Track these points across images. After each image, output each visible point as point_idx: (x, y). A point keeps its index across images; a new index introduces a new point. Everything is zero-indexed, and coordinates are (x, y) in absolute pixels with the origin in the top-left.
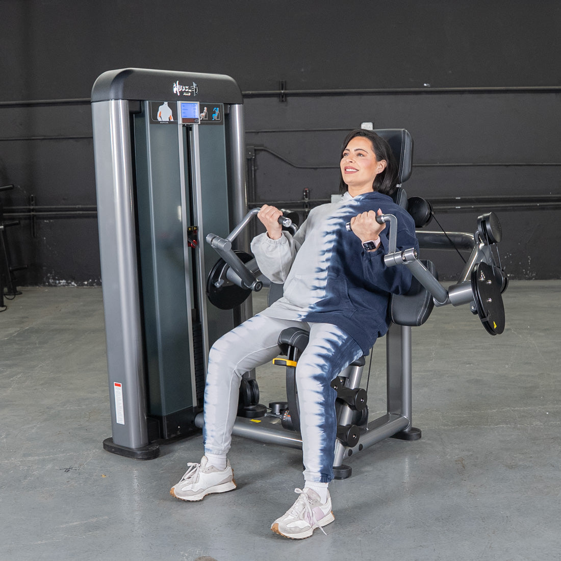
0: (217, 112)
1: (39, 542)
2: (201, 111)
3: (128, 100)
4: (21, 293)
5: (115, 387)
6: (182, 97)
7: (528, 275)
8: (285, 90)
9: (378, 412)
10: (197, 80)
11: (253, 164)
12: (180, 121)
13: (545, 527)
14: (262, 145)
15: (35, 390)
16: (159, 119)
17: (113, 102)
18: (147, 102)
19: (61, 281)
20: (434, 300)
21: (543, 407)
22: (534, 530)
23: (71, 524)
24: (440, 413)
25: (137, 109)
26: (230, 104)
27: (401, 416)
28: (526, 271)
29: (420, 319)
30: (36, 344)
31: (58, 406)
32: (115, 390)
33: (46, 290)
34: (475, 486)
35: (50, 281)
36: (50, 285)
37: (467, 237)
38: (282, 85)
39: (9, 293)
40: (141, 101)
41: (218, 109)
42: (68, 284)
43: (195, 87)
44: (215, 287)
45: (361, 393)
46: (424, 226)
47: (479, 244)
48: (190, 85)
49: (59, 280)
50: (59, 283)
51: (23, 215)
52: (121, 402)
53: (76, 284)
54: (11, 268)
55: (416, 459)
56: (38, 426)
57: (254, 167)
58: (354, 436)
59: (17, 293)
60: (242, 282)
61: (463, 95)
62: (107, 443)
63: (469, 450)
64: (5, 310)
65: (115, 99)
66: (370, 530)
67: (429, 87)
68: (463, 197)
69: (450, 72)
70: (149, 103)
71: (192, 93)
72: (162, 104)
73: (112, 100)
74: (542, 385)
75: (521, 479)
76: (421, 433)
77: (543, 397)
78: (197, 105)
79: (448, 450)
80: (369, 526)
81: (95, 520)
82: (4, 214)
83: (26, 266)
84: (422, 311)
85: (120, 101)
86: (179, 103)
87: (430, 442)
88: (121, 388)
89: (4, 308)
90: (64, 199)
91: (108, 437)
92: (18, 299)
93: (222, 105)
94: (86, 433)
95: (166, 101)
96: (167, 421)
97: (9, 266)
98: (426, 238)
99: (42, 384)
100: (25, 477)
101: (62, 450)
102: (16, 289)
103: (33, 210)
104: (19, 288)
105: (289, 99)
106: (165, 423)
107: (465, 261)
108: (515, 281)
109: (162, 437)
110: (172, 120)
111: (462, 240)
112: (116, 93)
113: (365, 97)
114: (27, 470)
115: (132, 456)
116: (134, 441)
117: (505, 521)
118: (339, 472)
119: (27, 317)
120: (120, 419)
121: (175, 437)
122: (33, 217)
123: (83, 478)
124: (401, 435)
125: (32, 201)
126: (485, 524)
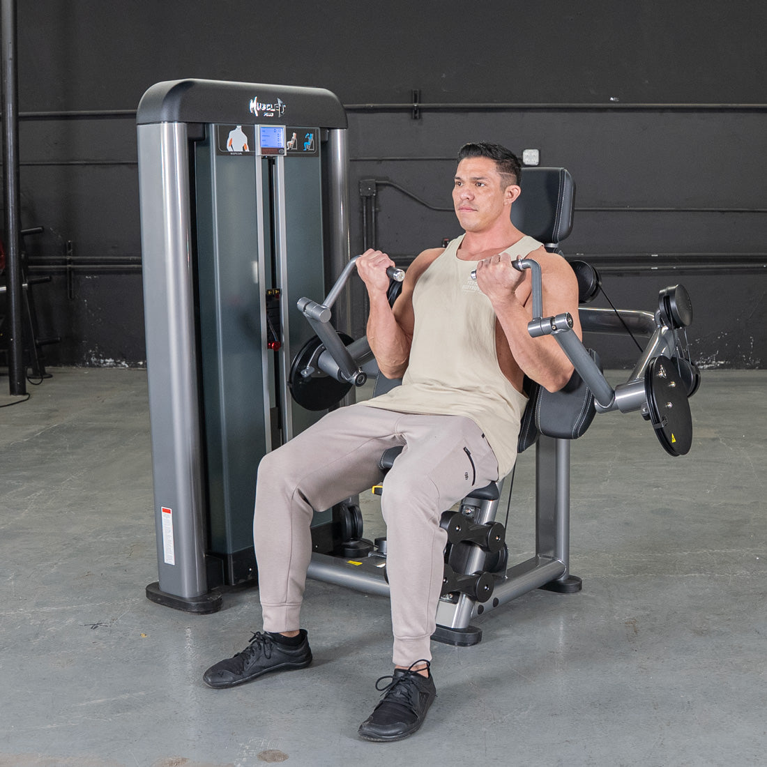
0: (311, 139)
1: (49, 726)
2: (289, 138)
3: (186, 122)
4: (51, 376)
5: (163, 513)
6: (262, 119)
7: (750, 362)
8: (420, 103)
9: (526, 553)
10: (284, 96)
11: (373, 204)
12: (258, 152)
13: (740, 718)
14: (387, 179)
15: (59, 513)
16: (230, 149)
17: (166, 125)
18: (213, 125)
19: (107, 360)
20: (596, 404)
21: (752, 549)
22: (723, 722)
23: (93, 702)
24: (610, 556)
25: (200, 135)
26: (329, 129)
27: (554, 560)
28: (747, 358)
29: (577, 430)
30: (65, 448)
31: (90, 536)
32: (163, 517)
33: (86, 371)
34: (648, 658)
35: (92, 359)
36: (91, 365)
37: (645, 317)
38: (416, 96)
39: (35, 376)
40: (204, 123)
41: (312, 135)
42: (117, 364)
43: (280, 105)
44: (301, 376)
45: (497, 529)
46: (588, 301)
47: (661, 328)
48: (274, 102)
49: (104, 358)
50: (105, 362)
51: (57, 269)
52: (171, 534)
53: (128, 364)
54: (37, 342)
55: (572, 619)
56: (60, 564)
57: (375, 208)
58: (486, 588)
59: (44, 376)
60: (339, 372)
61: (664, 114)
62: (151, 590)
63: (644, 609)
64: (28, 399)
65: (169, 122)
66: (501, 718)
67: (617, 103)
68: (661, 254)
69: (647, 82)
70: (216, 127)
71: (276, 113)
72: (234, 128)
73: (164, 122)
74: (754, 519)
75: (713, 650)
76: (581, 582)
77: (755, 535)
78: (282, 131)
79: (617, 607)
80: (499, 712)
81: (126, 696)
82: (29, 267)
83: (59, 339)
84: (580, 419)
85: (176, 124)
86: (257, 127)
87: (593, 596)
88: (170, 515)
89: (26, 397)
90: (113, 247)
91: (154, 582)
92: (47, 385)
93: (317, 130)
94: (125, 575)
95: (239, 124)
96: (234, 560)
97: (35, 339)
98: (591, 318)
99: (71, 505)
100: (37, 635)
101: (90, 598)
102: (44, 370)
103: (70, 262)
104: (48, 369)
105: (425, 115)
106: (231, 563)
107: (642, 350)
108: (731, 370)
109: (227, 583)
110: (247, 150)
111: (639, 321)
112: (171, 114)
113: (528, 115)
114: (40, 625)
115: (184, 608)
116: (187, 587)
117: (686, 708)
118: (463, 637)
119: (56, 411)
120: (169, 558)
121: (243, 584)
122: (70, 272)
123: (115, 639)
124: (554, 586)
125: (70, 249)
126: (658, 712)
